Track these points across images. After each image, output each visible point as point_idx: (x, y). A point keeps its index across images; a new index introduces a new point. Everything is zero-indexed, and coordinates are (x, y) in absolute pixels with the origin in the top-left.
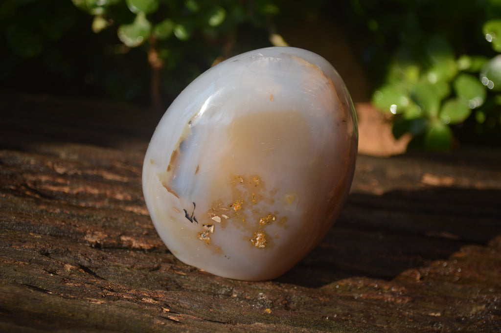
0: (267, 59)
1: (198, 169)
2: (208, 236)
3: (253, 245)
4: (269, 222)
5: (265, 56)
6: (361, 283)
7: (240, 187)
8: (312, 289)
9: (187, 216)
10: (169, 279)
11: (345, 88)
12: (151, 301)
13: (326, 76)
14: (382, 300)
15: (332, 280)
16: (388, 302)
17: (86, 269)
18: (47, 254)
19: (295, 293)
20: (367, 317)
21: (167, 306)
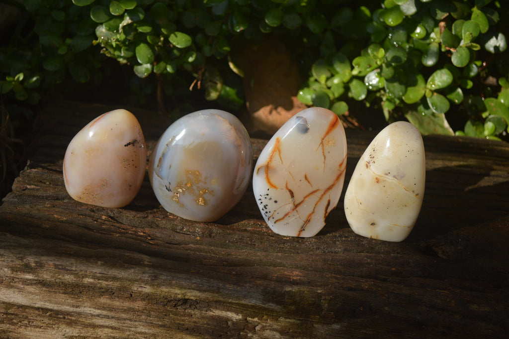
0: (203, 116)
1: (170, 167)
2: (177, 198)
3: (198, 204)
4: (205, 193)
5: (202, 115)
6: (252, 222)
7: (190, 176)
8: (225, 226)
9: (167, 189)
10: (152, 222)
11: (244, 127)
12: (142, 234)
13: (231, 125)
14: (261, 231)
15: (237, 221)
16: (264, 232)
17: (112, 218)
18: (93, 211)
19: (215, 229)
20: (251, 240)
21: (149, 236)
